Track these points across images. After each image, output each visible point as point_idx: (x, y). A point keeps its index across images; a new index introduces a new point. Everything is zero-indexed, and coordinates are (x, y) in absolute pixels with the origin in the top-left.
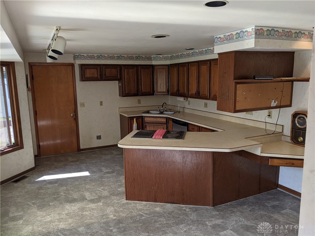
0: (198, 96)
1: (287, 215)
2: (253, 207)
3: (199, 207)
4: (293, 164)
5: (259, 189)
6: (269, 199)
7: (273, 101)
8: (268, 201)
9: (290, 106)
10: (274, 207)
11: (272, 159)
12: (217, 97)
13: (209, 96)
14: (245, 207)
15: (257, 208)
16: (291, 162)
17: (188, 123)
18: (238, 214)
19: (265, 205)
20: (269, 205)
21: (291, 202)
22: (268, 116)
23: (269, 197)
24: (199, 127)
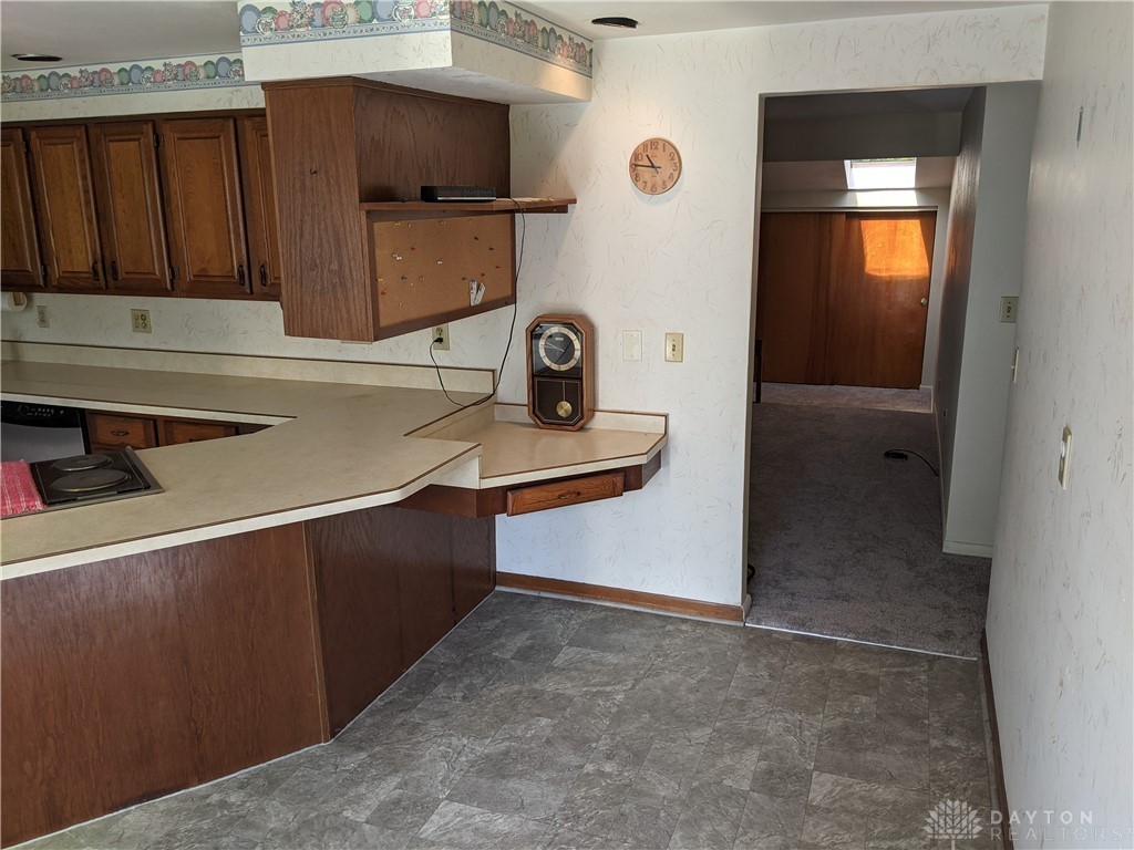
0: (107, 278)
1: (576, 669)
2: (467, 681)
3: (278, 765)
4: (579, 494)
5: (454, 610)
6: (495, 634)
7: (475, 286)
8: (496, 643)
9: (511, 299)
10: (524, 654)
11: (518, 493)
12: (280, 285)
13: (172, 281)
14: (440, 690)
15: (478, 681)
16: (572, 490)
17: (82, 411)
18: (434, 726)
19: (496, 659)
20: (508, 656)
21: (559, 620)
22: (436, 341)
23: (490, 625)
24: (155, 421)
